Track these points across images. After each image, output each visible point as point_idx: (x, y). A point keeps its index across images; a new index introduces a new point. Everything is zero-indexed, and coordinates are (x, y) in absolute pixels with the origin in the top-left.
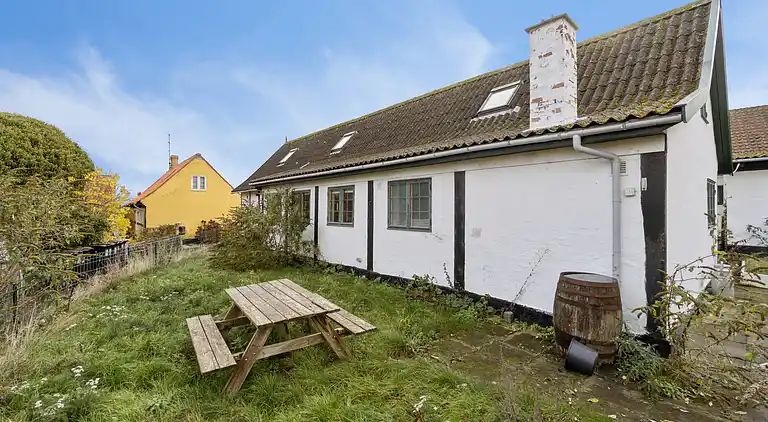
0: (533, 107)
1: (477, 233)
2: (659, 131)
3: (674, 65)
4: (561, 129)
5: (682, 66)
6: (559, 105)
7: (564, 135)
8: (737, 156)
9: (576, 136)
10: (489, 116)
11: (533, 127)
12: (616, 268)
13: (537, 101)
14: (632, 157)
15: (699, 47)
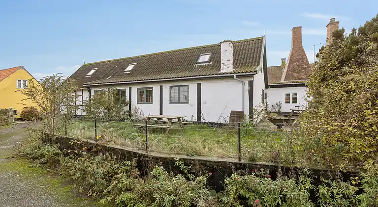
0: (222, 65)
1: (205, 103)
2: (252, 76)
3: (255, 56)
4: (231, 73)
5: (256, 57)
6: (229, 66)
7: (232, 75)
8: (270, 83)
9: (235, 75)
10: (202, 64)
11: (222, 71)
12: (243, 109)
13: (223, 64)
14: (246, 81)
15: (260, 52)
